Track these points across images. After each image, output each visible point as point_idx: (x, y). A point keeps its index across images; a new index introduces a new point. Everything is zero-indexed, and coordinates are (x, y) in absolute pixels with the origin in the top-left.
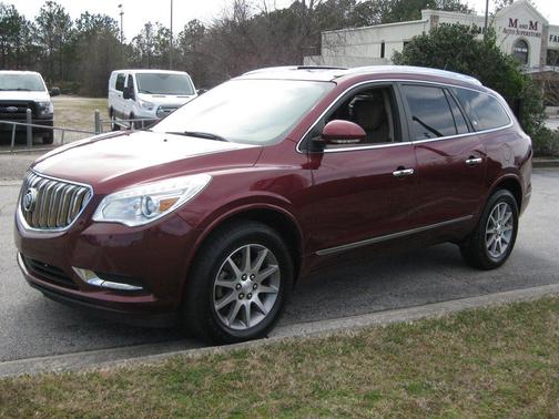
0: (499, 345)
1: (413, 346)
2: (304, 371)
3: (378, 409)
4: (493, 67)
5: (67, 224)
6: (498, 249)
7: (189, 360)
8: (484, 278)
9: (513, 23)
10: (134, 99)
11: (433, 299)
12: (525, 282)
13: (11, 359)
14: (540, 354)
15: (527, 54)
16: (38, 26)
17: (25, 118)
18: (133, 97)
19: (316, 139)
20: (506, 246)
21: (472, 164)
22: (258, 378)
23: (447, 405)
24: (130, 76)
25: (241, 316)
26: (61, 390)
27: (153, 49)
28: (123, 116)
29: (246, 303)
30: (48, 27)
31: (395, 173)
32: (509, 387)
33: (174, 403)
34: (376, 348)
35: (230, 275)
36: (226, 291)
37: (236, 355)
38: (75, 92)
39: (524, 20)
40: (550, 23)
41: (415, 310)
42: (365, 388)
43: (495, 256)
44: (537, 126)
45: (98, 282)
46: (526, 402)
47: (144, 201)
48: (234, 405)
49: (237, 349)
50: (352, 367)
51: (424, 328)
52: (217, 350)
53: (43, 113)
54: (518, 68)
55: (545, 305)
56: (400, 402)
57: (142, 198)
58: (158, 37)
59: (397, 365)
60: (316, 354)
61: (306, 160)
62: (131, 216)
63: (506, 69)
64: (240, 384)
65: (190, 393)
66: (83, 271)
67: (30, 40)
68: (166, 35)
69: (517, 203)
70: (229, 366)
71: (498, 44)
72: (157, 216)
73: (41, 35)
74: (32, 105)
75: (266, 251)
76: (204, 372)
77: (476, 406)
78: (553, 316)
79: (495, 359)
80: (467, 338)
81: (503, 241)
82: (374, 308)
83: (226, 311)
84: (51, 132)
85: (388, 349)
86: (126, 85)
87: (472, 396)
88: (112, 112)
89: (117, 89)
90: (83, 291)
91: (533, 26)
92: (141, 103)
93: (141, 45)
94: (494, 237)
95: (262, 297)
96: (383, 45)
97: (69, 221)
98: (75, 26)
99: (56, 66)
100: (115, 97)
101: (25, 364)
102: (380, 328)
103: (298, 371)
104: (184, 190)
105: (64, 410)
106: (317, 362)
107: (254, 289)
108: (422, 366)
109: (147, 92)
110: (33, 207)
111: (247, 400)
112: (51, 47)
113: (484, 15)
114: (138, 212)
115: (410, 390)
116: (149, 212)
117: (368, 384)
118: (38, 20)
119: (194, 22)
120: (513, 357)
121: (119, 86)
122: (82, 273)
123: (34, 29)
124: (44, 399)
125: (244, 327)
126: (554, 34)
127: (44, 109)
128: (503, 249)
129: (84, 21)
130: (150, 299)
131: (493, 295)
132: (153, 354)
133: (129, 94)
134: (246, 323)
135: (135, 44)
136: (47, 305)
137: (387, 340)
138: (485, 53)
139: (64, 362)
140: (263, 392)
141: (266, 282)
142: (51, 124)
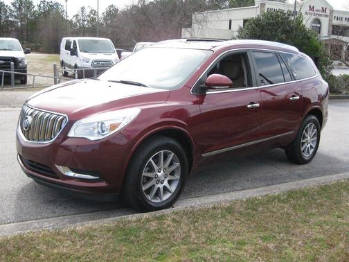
0: (314, 211)
1: (263, 212)
2: (200, 228)
3: (245, 251)
4: (301, 37)
5: (51, 139)
6: (308, 152)
7: (129, 222)
8: (300, 169)
9: (311, 8)
10: (77, 56)
11: (270, 183)
12: (325, 172)
13: (18, 222)
14: (339, 217)
15: (320, 28)
16: (13, 8)
17: (10, 68)
18: (76, 55)
19: (202, 86)
20: (313, 150)
21: (294, 100)
22: (172, 232)
23: (286, 248)
24: (74, 41)
25: (157, 194)
26: (54, 241)
27: (86, 23)
28: (70, 66)
29: (161, 186)
30: (19, 9)
31: (249, 106)
32: (322, 237)
33: (124, 248)
34: (241, 213)
35: (151, 169)
36: (149, 179)
37: (158, 218)
38: (37, 50)
39: (318, 6)
40: (334, 9)
41: (260, 189)
42: (236, 238)
43: (306, 156)
44: (328, 74)
45: (71, 174)
46: (332, 246)
47: (100, 125)
48: (160, 249)
49: (157, 215)
50: (228, 225)
51: (268, 201)
52: (146, 215)
53: (21, 64)
54: (316, 38)
55: (340, 187)
56: (259, 246)
57: (98, 123)
58: (89, 16)
59: (255, 224)
60: (205, 217)
61: (195, 99)
62: (92, 134)
63: (309, 38)
64: (162, 236)
65: (132, 242)
66: (61, 167)
67: (8, 17)
68: (94, 14)
69: (319, 124)
70: (154, 225)
71: (304, 23)
72: (108, 134)
73: (15, 14)
74: (14, 59)
75: (173, 154)
76: (140, 228)
77: (303, 248)
78: (345, 194)
79: (312, 220)
80: (294, 207)
81: (311, 147)
82: (236, 188)
83: (149, 191)
84: (25, 77)
85: (248, 214)
86: (72, 47)
87: (300, 243)
88: (63, 63)
89: (66, 49)
90: (62, 179)
91: (324, 10)
92: (82, 58)
93: (78, 21)
94: (306, 144)
95: (170, 182)
96: (230, 21)
97: (53, 136)
98: (36, 8)
99: (25, 34)
100: (65, 55)
101: (27, 224)
102: (242, 201)
103: (196, 228)
104: (124, 118)
105: (58, 253)
106: (206, 222)
107: (165, 178)
108: (269, 224)
109: (86, 52)
110: (30, 128)
111: (167, 246)
112: (21, 22)
113: (293, 3)
114: (96, 131)
115: (264, 239)
116: (103, 131)
117: (238, 236)
118: (13, 4)
119: (112, 6)
120: (322, 219)
121: (67, 47)
122: (61, 168)
123: (10, 10)
124: (45, 247)
125: (159, 201)
126: (337, 15)
127: (21, 62)
128: (311, 151)
129: (42, 5)
130: (104, 184)
131: (306, 180)
132: (107, 218)
133: (74, 53)
134: (160, 198)
135: (74, 20)
136: (36, 187)
137: (246, 209)
138: (296, 29)
139: (50, 223)
140: (176, 241)
141: (172, 173)
142: (25, 71)
